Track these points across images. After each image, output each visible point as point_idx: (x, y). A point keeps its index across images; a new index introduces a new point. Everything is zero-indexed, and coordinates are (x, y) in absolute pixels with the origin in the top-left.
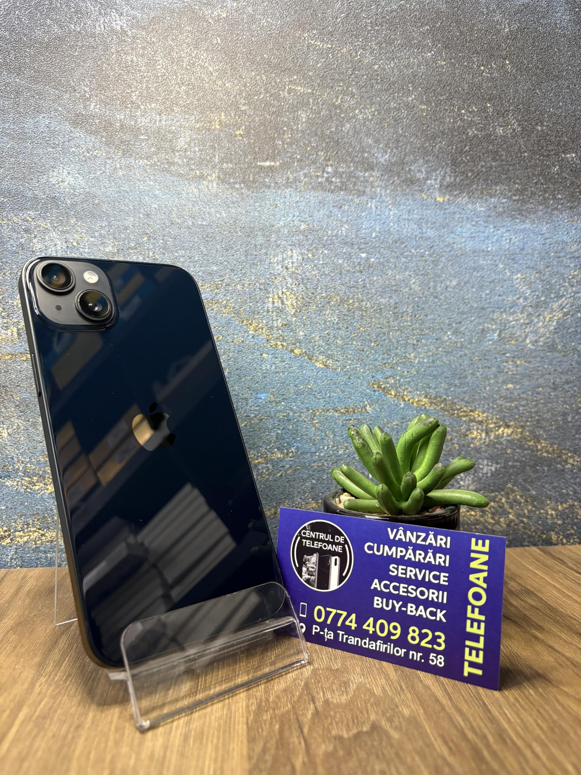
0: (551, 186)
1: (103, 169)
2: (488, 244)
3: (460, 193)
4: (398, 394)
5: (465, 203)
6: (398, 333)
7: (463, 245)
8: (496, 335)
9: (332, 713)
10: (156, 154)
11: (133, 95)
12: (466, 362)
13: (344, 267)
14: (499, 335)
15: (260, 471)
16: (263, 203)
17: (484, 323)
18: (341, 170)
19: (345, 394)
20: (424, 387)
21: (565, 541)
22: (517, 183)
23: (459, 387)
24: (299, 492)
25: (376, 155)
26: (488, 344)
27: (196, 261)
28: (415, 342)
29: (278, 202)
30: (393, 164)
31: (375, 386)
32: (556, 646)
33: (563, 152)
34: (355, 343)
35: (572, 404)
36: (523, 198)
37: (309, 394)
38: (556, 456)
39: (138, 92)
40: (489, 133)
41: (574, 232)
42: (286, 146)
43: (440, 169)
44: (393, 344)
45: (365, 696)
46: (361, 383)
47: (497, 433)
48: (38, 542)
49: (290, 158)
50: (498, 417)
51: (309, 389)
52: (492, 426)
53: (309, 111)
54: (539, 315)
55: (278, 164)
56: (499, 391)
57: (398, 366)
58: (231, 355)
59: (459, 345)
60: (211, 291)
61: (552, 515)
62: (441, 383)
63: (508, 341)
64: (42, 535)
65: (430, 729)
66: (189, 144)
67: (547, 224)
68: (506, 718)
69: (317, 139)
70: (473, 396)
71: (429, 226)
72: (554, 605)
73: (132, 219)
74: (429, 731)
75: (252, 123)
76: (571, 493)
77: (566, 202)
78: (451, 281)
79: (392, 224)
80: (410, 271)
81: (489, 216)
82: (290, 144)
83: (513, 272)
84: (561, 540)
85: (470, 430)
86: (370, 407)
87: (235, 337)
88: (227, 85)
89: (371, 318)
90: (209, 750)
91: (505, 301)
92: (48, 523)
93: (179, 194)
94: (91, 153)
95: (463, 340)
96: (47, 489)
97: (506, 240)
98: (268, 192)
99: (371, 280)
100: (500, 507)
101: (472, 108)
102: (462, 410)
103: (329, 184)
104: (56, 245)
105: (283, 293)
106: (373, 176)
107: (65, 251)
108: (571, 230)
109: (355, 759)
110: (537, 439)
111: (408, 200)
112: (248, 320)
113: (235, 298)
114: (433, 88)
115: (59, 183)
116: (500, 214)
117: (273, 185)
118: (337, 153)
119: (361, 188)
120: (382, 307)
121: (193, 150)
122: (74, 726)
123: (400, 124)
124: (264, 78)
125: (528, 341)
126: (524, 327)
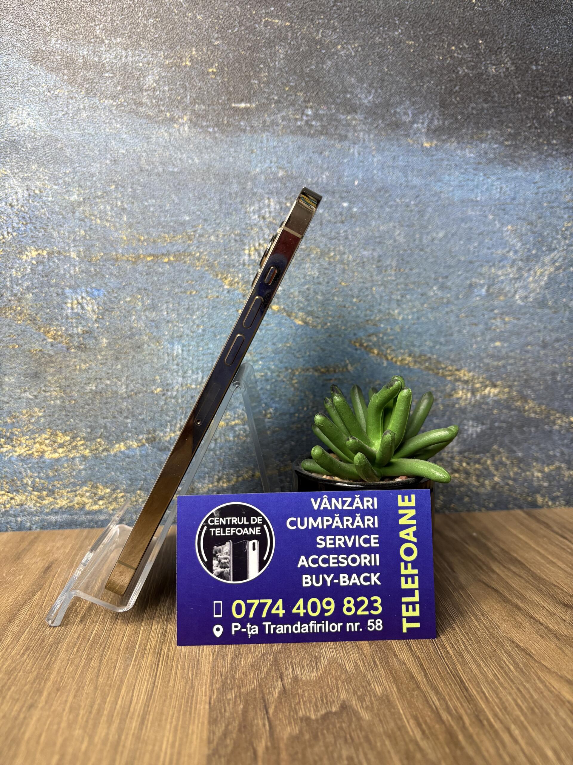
0: (546, 130)
1: (66, 109)
2: (477, 193)
3: (449, 138)
4: (381, 353)
5: (453, 148)
6: (382, 288)
7: (451, 194)
8: (484, 291)
9: (300, 691)
10: (122, 94)
11: (97, 28)
12: (453, 318)
13: (325, 217)
14: (487, 291)
15: (237, 433)
16: (238, 148)
17: (471, 277)
18: (321, 112)
19: (326, 352)
20: (407, 345)
21: (550, 503)
22: (509, 127)
23: (445, 345)
24: (278, 455)
25: (359, 96)
26: (476, 300)
27: (167, 211)
28: (399, 297)
29: (254, 148)
30: (377, 106)
31: (357, 344)
32: (539, 617)
33: (559, 94)
34: (336, 298)
35: (562, 363)
36: (516, 144)
37: (288, 353)
38: (543, 416)
39: (102, 25)
40: (481, 71)
41: (569, 180)
42: (262, 85)
43: (428, 111)
44: (376, 299)
45: (336, 672)
46: (343, 341)
47: (483, 393)
48: (7, 506)
49: (267, 99)
50: (484, 376)
51: (288, 347)
52: (478, 385)
53: (287, 46)
54: (530, 270)
55: (254, 105)
56: (486, 349)
57: (381, 323)
58: (205, 310)
59: (445, 300)
60: (184, 242)
61: (538, 477)
62: (425, 341)
63: (496, 297)
64: (12, 499)
65: (403, 710)
66: (158, 82)
67: (540, 171)
68: (484, 698)
69: (296, 78)
70: (459, 354)
71: (415, 173)
72: (538, 572)
73: (98, 165)
74: (401, 711)
75: (225, 60)
76: (558, 454)
77: (561, 147)
78: (437, 233)
79: (375, 172)
80: (395, 222)
81: (479, 163)
82: (267, 83)
83: (503, 224)
84: (547, 502)
85: (454, 389)
86: (352, 366)
87: (210, 291)
88: (198, 17)
89: (354, 272)
90: (167, 733)
91: (494, 255)
92: (17, 486)
93: (148, 138)
94: (52, 92)
95: (449, 295)
96: (16, 452)
97: (497, 189)
98: (243, 137)
99: (353, 231)
100: (485, 469)
101: (462, 45)
102: (447, 369)
103: (309, 128)
104: (16, 193)
105: (260, 245)
106: (356, 119)
107: (27, 200)
108: (566, 178)
109: (321, 743)
110: (525, 399)
111: (393, 145)
112: (222, 274)
113: (209, 250)
114: (422, 22)
115: (18, 125)
116: (491, 161)
117: (248, 128)
118: (317, 93)
119: (343, 133)
120: (365, 260)
121: (162, 89)
122: (26, 705)
123: (386, 62)
124: (238, 9)
125: (517, 297)
126: (513, 282)
